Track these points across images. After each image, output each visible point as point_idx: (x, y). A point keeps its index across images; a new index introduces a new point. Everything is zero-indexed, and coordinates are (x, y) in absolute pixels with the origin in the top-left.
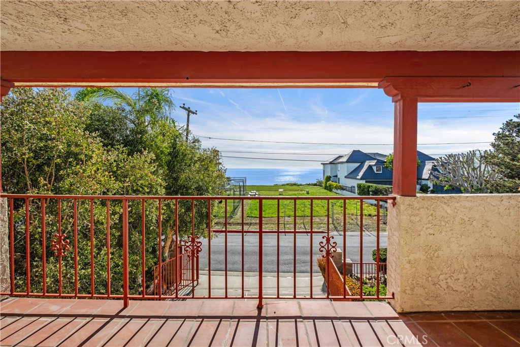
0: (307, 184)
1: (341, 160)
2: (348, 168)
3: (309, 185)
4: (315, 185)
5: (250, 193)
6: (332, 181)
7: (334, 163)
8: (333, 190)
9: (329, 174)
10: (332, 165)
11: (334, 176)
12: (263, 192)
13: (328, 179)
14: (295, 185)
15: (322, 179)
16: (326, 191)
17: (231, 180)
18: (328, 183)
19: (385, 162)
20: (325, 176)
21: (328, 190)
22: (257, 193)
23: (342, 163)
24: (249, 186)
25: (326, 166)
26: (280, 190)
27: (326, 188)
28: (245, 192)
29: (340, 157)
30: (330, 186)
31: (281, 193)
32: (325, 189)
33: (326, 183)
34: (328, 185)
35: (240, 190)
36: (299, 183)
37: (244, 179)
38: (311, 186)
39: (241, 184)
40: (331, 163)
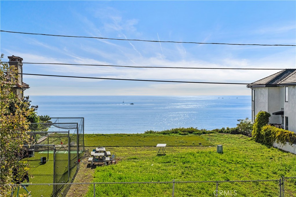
0: (217, 130)
1: (291, 79)
3: (221, 132)
4: (235, 132)
5: (93, 153)
6: (272, 125)
7: (276, 86)
8: (275, 144)
9: (265, 110)
10: (272, 89)
11: (277, 114)
12: (120, 149)
13: (264, 118)
14: (191, 132)
15: (250, 120)
16: (259, 145)
17: (50, 124)
18: (264, 128)
20: (257, 113)
21: (262, 143)
22: (108, 153)
24: (89, 136)
25: (259, 91)
26: (159, 145)
27: (259, 139)
28: (81, 149)
30: (267, 135)
31: (161, 152)
32: (257, 141)
33: (259, 127)
34: (263, 132)
35: (70, 146)
36: (199, 129)
37: (79, 121)
38: (226, 135)
39: (73, 132)
40: (269, 84)
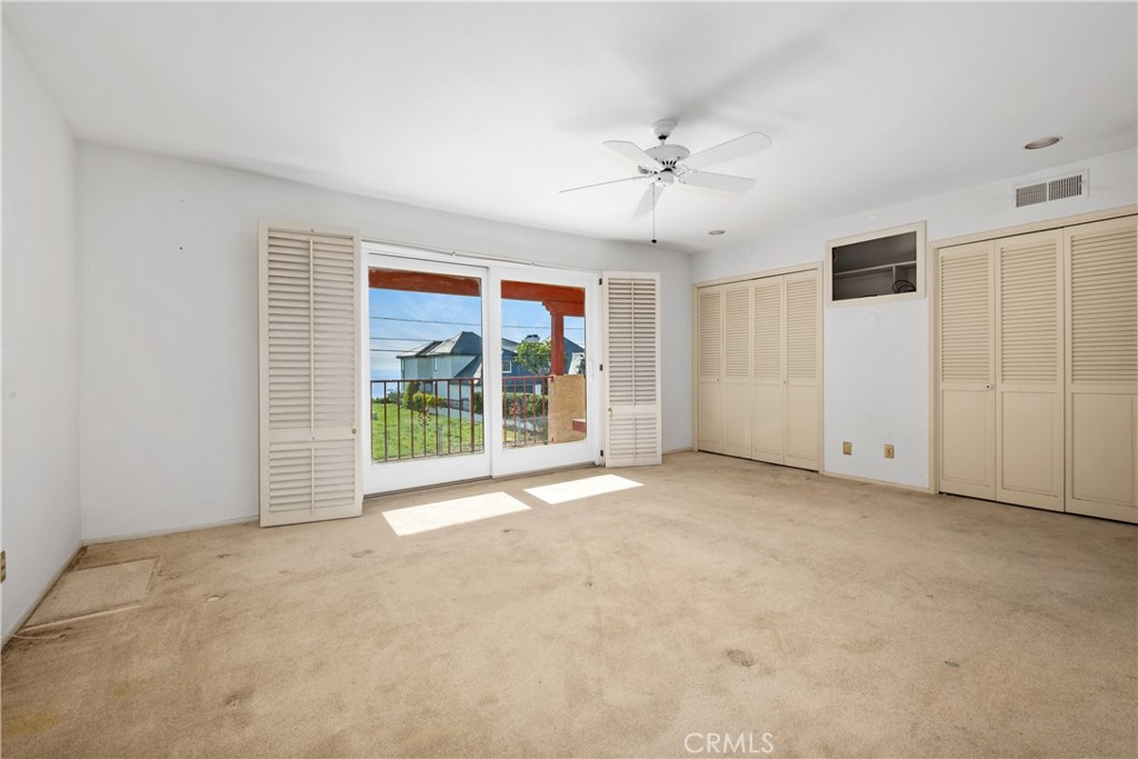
1: (439, 350)
2: (453, 365)
6: (423, 392)
7: (424, 357)
9: (416, 378)
10: (422, 360)
11: (426, 382)
13: (414, 386)
15: (401, 389)
18: (415, 395)
19: (516, 355)
20: (408, 382)
23: (443, 355)
25: (408, 362)
29: (436, 344)
30: (419, 401)
32: (408, 408)
33: (411, 395)
34: (414, 399)
40: (418, 356)
